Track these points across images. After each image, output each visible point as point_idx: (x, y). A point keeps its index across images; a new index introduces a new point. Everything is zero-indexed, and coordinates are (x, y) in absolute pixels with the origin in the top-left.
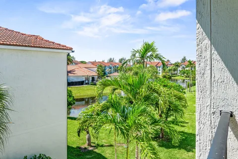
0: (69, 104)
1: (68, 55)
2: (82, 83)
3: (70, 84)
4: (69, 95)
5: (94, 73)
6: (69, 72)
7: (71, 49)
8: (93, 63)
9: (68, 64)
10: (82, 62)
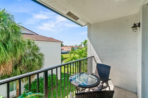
0: (62, 60)
1: (61, 44)
2: (66, 53)
3: (62, 53)
4: (62, 57)
5: (70, 50)
6: (62, 49)
7: (62, 42)
8: (70, 46)
9: (61, 47)
10: (66, 46)
